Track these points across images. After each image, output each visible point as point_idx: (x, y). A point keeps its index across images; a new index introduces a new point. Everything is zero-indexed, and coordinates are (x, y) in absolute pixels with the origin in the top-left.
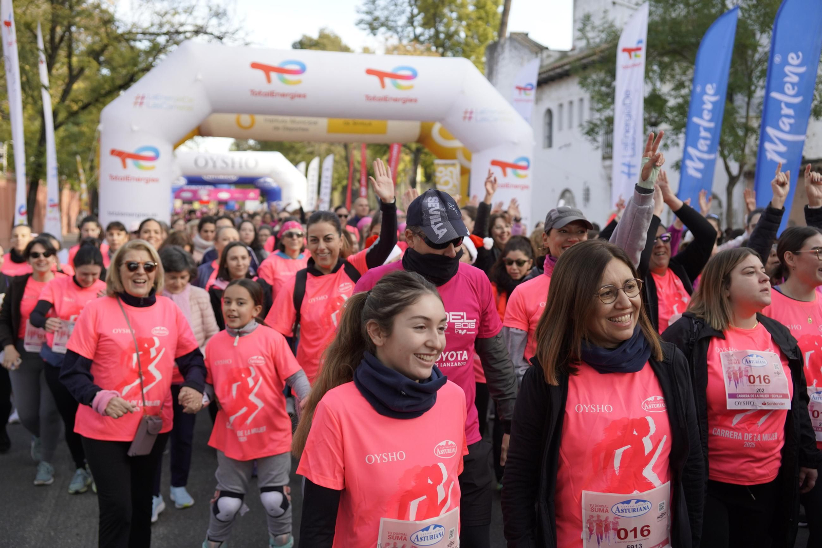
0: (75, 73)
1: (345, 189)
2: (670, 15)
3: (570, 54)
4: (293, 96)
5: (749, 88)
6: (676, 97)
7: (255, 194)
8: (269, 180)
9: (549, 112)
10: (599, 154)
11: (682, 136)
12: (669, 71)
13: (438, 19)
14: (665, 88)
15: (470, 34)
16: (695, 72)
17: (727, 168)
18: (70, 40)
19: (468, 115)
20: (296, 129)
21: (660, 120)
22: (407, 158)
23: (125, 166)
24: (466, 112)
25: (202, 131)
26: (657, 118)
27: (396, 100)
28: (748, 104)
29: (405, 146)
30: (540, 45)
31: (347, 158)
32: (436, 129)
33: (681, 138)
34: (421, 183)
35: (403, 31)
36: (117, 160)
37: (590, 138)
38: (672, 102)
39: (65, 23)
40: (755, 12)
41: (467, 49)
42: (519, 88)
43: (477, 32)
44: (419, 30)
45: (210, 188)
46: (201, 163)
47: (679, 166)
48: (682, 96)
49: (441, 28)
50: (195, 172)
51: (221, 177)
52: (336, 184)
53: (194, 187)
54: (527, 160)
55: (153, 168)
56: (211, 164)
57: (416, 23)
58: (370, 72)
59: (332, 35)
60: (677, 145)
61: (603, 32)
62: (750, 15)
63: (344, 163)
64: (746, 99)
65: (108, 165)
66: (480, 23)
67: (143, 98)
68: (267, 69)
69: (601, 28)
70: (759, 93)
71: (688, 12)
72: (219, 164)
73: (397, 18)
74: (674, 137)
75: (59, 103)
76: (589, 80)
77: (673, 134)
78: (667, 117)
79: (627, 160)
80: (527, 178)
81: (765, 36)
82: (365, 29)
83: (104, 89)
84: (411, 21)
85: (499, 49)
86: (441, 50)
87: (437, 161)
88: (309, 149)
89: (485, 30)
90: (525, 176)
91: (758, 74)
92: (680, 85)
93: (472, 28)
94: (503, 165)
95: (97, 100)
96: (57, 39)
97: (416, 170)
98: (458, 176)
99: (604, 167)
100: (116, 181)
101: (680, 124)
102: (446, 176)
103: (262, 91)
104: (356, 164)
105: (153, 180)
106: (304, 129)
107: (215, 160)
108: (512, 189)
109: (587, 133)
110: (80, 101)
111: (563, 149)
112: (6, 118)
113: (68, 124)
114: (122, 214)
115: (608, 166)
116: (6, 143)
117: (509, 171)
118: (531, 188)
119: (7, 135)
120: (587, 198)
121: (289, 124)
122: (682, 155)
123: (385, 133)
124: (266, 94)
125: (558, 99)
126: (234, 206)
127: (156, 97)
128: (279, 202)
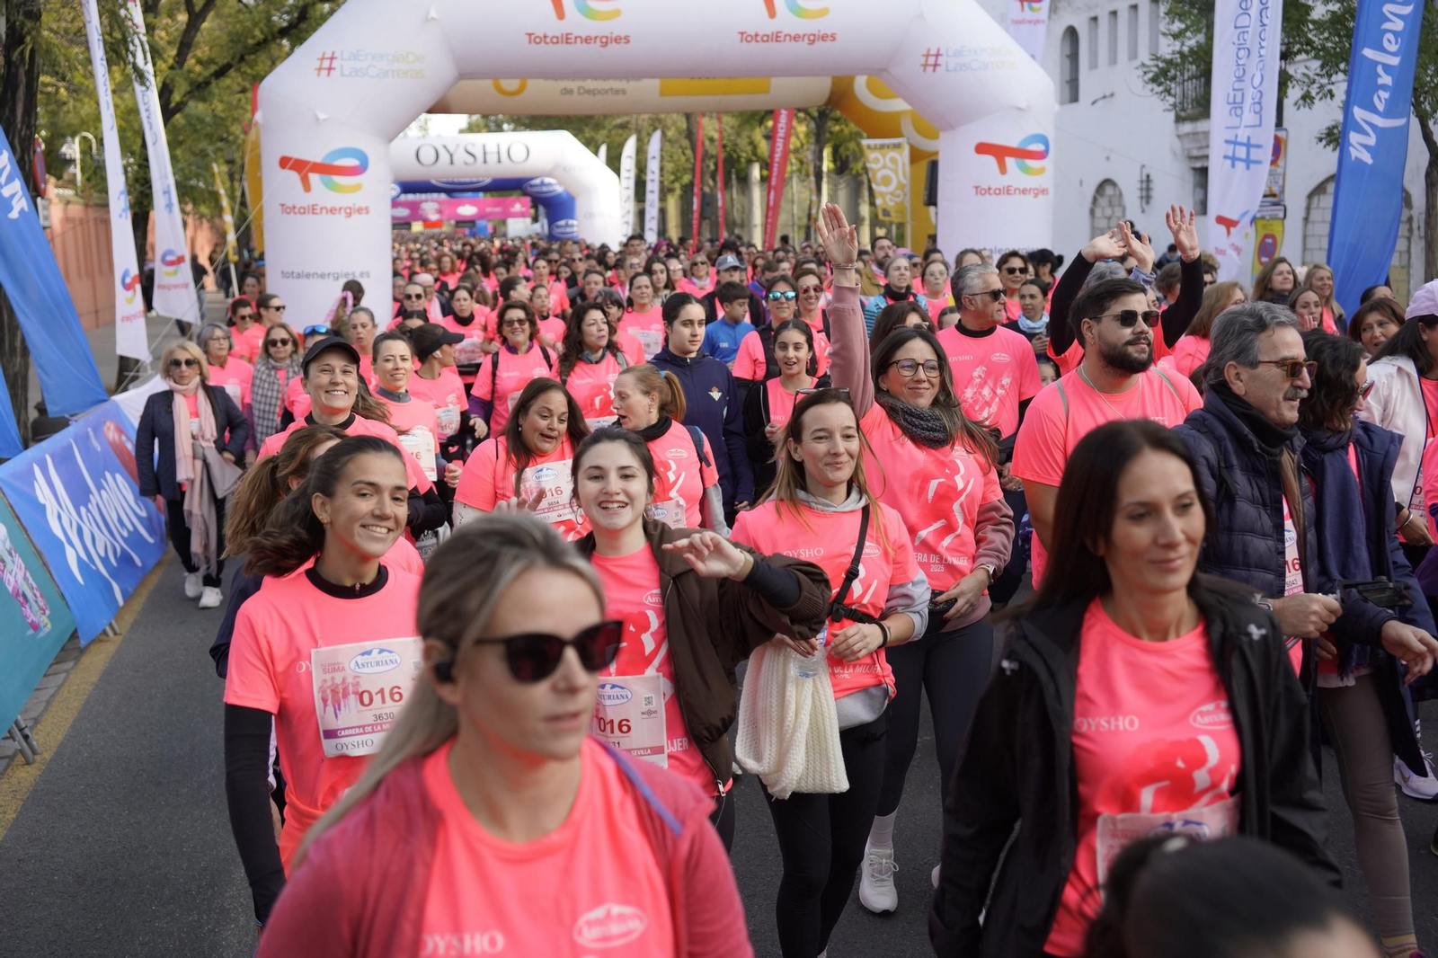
0: (197, 9)
1: (687, 191)
4: (605, 42)
7: (523, 206)
8: (547, 180)
9: (1072, 33)
10: (1172, 116)
11: (1341, 76)
17: (1428, 136)
19: (932, 60)
20: (606, 92)
21: (1297, 47)
22: (802, 129)
23: (307, 187)
24: (928, 55)
25: (439, 107)
26: (1289, 45)
27: (796, 38)
29: (799, 110)
31: (690, 134)
32: (860, 83)
33: (1340, 85)
34: (829, 171)
36: (293, 177)
37: (1161, 88)
45: (443, 196)
46: (427, 156)
47: (1335, 137)
50: (416, 173)
51: (463, 180)
52: (673, 182)
53: (411, 197)
54: (1044, 140)
55: (358, 187)
56: (444, 157)
60: (1332, 96)
63: (686, 143)
65: (279, 187)
67: (332, 58)
72: (460, 157)
74: (1325, 81)
75: (172, 68)
77: (1322, 76)
78: (1310, 42)
80: (1044, 174)
83: (254, 37)
87: (865, 142)
88: (619, 121)
90: (1042, 171)
94: (999, 153)
95: (242, 59)
97: (821, 152)
98: (908, 168)
99: (1179, 136)
100: (292, 215)
101: (1336, 55)
102: (884, 167)
103: (550, 34)
104: (707, 143)
105: (359, 210)
106: (617, 92)
107: (452, 150)
108: (1018, 198)
109: (1154, 80)
110: (211, 61)
111: (1100, 103)
112: (75, 91)
113: (191, 104)
114: (308, 276)
115: (1187, 135)
116: (77, 140)
117: (1010, 162)
118: (1051, 191)
119: (75, 121)
120: (1146, 195)
121: (590, 84)
122: (1340, 117)
123: (767, 92)
124: (557, 40)
125: (1089, 8)
126: (486, 228)
127: (355, 56)
128: (571, 222)
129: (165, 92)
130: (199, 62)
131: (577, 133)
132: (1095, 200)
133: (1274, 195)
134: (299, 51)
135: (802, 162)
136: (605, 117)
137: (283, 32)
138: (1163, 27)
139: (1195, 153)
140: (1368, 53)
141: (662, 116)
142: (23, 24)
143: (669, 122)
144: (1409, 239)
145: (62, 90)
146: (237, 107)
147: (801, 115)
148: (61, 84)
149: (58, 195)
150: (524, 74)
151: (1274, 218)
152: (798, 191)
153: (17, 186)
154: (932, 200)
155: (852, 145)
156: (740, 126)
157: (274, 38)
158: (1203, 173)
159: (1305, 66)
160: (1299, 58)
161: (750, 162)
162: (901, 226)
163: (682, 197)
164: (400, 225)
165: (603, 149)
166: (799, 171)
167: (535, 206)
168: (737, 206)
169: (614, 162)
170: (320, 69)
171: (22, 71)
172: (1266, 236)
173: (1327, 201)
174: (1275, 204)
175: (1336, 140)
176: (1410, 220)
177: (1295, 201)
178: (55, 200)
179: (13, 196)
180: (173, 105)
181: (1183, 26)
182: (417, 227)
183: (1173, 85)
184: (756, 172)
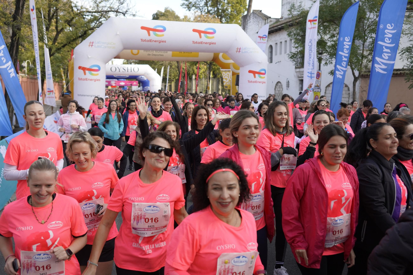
0: (59, 31)
1: (177, 81)
2: (329, 4)
3: (280, 20)
4: (160, 42)
5: (364, 38)
6: (331, 42)
7: (136, 83)
9: (271, 47)
10: (294, 67)
11: (334, 59)
12: (328, 29)
13: (218, 3)
14: (326, 37)
15: (233, 10)
16: (340, 30)
17: (353, 74)
18: (57, 15)
19: (238, 50)
20: (159, 55)
21: (324, 52)
22: (205, 67)
23: (85, 74)
24: (238, 49)
25: (117, 57)
26: (322, 51)
27: (206, 43)
28: (363, 45)
29: (205, 62)
30: (267, 16)
31: (178, 67)
32: (221, 55)
33: (334, 61)
34: (212, 77)
35: (202, 9)
36: (82, 71)
37: (292, 60)
38: (329, 44)
39: (55, 8)
40: (368, 3)
41: (231, 17)
42: (259, 37)
43: (236, 10)
44: (210, 8)
45: (116, 80)
46: (113, 69)
47: (332, 73)
48: (334, 41)
49: (220, 8)
50: (110, 73)
51: (122, 76)
52: (173, 78)
53: (108, 80)
54: (265, 70)
55: (98, 74)
56: (118, 70)
57: (208, 5)
58: (194, 30)
59: (171, 11)
60: (332, 63)
61: (299, 11)
62: (365, 5)
63: (177, 69)
64: (363, 43)
65: (78, 73)
66: (237, 5)
67: (93, 43)
68: (148, 30)
69: (298, 10)
70: (369, 40)
71: (337, 3)
72: (122, 70)
73: (200, 3)
74: (330, 60)
75: (52, 44)
76: (292, 34)
78: (327, 51)
79: (310, 71)
80: (265, 78)
81: (372, 14)
82: (186, 8)
83: (73, 38)
84: (206, 4)
85: (248, 18)
86: (219, 17)
87: (221, 70)
88: (161, 63)
89: (240, 8)
90: (264, 77)
91: (368, 31)
92: (333, 36)
93: (234, 7)
94: (254, 73)
95: (70, 43)
96: (51, 15)
97: (210, 72)
98: (231, 76)
99: (296, 72)
100: (81, 81)
101: (333, 54)
102: (226, 76)
103: (146, 40)
104: (182, 69)
105: (98, 80)
106: (161, 55)
107: (119, 68)
108: (258, 84)
109: (291, 58)
110: (62, 43)
111: (277, 63)
112: (26, 50)
113: (56, 53)
114: (84, 96)
115: (298, 72)
116: (26, 62)
117: (257, 75)
118: (266, 82)
119: (26, 58)
120: (288, 86)
121: (155, 53)
122: (334, 68)
123: (198, 57)
124: (148, 41)
125: (275, 41)
126: (127, 88)
127: (98, 43)
128: (148, 87)
129: (50, 50)
130: (58, 43)
131: (151, 65)
132: (276, 87)
133: (318, 86)
134: (84, 41)
135: (205, 75)
136: (158, 62)
137: (80, 37)
138: (293, 45)
139: (300, 76)
140: (340, 53)
141: (171, 62)
142: (16, 31)
143: (173, 64)
144: (349, 98)
145: (23, 50)
146: (67, 55)
147: (205, 64)
148: (23, 48)
149: (21, 75)
150: (139, 49)
151: (318, 92)
152: (204, 82)
153: (13, 70)
154: (237, 84)
155: (218, 71)
156: (190, 65)
157: (78, 38)
158: (302, 81)
159: (325, 56)
160: (325, 54)
161: (192, 74)
162: (229, 90)
163: (175, 82)
164: (107, 86)
165: (156, 70)
166: (205, 77)
167: (139, 83)
168: (189, 85)
169: (159, 73)
170: (90, 45)
171: (15, 43)
172: (316, 96)
173: (330, 88)
174: (318, 88)
175: (333, 74)
176: (349, 94)
177: (323, 87)
178: (20, 76)
179: (11, 73)
180: (52, 53)
181: (298, 45)
182: (110, 88)
183: (295, 59)
184: (194, 77)
